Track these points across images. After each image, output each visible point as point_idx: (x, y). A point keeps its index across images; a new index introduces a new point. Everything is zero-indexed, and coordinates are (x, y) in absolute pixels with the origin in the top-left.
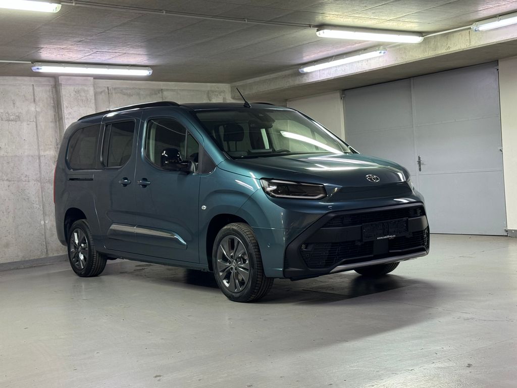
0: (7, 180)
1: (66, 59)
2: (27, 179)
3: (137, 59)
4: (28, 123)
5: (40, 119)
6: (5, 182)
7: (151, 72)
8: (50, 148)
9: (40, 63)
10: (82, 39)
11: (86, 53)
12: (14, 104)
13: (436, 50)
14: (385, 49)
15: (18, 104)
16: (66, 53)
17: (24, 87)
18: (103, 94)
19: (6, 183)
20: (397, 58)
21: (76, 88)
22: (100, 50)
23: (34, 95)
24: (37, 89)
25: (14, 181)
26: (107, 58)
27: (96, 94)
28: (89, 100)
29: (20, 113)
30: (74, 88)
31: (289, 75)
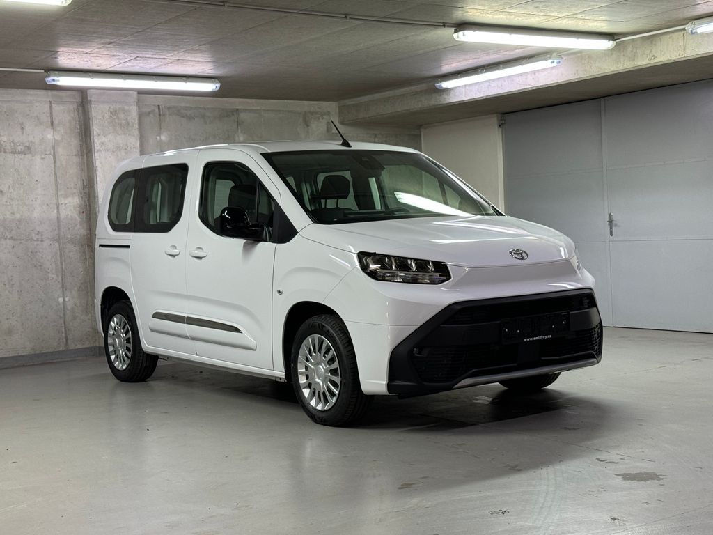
0: (11, 238)
1: (95, 67)
2: (39, 237)
3: (197, 68)
4: (43, 157)
5: (60, 150)
6: (8, 241)
7: (218, 85)
8: (75, 193)
9: (56, 72)
10: (112, 41)
11: (121, 59)
12: (22, 129)
13: (634, 60)
14: (560, 57)
15: (28, 128)
16: (93, 59)
17: (37, 104)
18: (151, 115)
19: (10, 243)
20: (577, 71)
21: (112, 107)
22: (141, 56)
23: (51, 116)
24: (56, 108)
25: (21, 240)
26: (152, 66)
27: (140, 116)
28: (130, 125)
29: (31, 142)
30: (110, 107)
31: (421, 91)
